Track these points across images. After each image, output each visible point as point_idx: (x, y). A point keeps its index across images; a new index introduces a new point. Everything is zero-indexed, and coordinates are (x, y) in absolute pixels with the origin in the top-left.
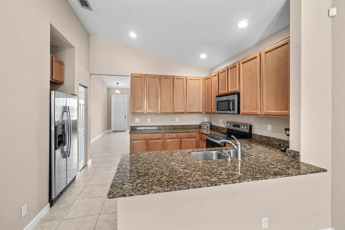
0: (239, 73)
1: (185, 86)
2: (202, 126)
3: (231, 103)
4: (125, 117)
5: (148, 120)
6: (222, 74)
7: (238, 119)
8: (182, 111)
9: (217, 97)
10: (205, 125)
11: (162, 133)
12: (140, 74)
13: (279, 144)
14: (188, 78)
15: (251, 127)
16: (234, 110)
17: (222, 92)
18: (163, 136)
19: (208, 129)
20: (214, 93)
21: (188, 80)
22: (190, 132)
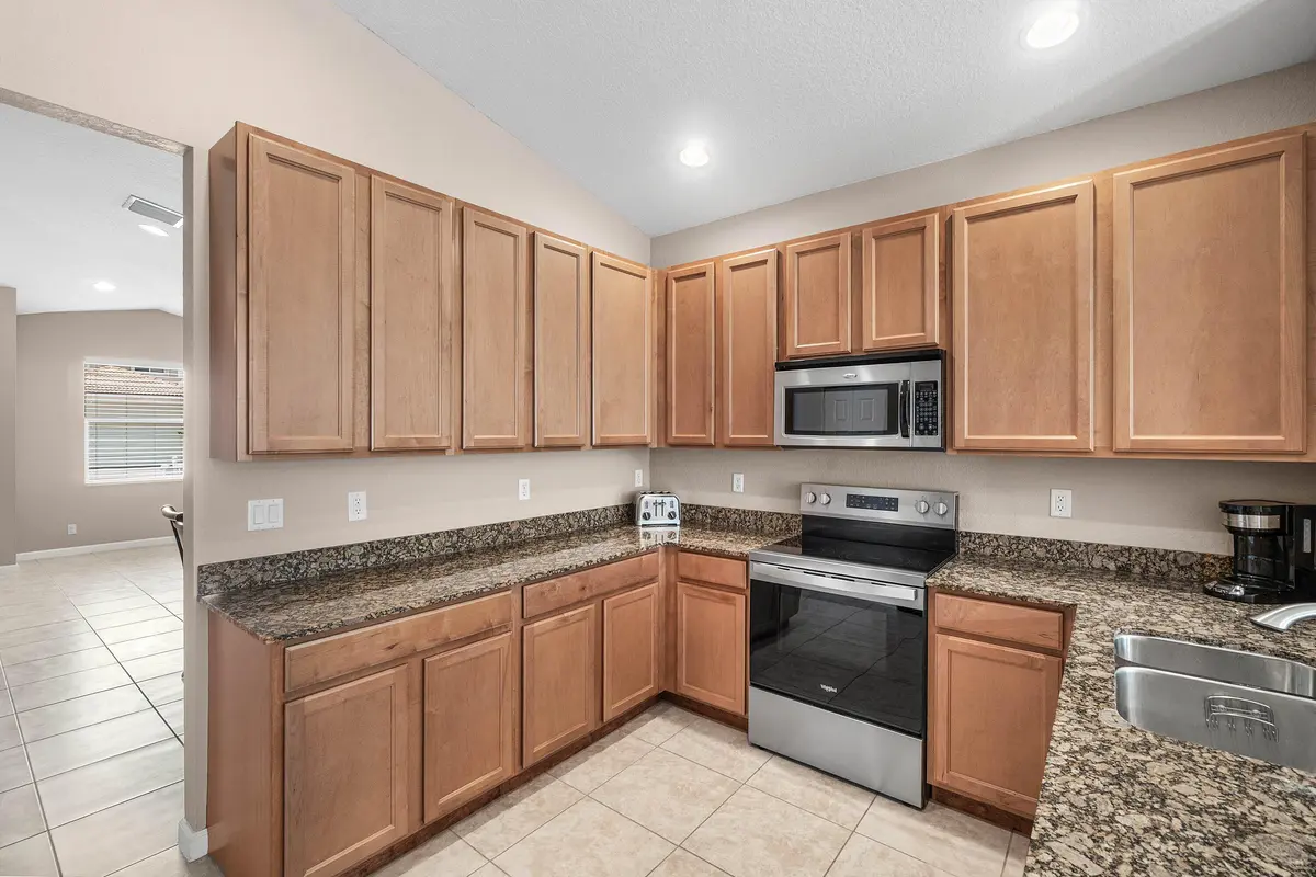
1: (585, 295)
5: (350, 504)
6: (806, 258)
8: (574, 437)
10: (657, 503)
13: (1119, 568)
14: (597, 256)
17: (806, 346)
19: (675, 525)
21: (597, 264)
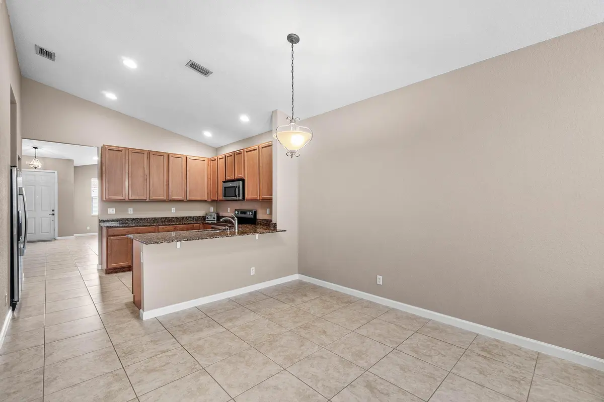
0: (244, 161)
1: (184, 166)
2: (207, 216)
3: (237, 189)
4: (53, 212)
5: (129, 210)
6: (229, 158)
7: (244, 206)
8: (180, 198)
9: (224, 182)
10: (210, 215)
11: (154, 226)
12: (118, 147)
14: (188, 157)
15: (255, 213)
16: (239, 196)
17: (228, 178)
18: (155, 229)
19: (215, 220)
20: (221, 178)
21: (188, 160)
22: (191, 223)
